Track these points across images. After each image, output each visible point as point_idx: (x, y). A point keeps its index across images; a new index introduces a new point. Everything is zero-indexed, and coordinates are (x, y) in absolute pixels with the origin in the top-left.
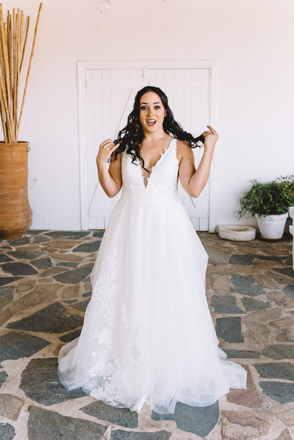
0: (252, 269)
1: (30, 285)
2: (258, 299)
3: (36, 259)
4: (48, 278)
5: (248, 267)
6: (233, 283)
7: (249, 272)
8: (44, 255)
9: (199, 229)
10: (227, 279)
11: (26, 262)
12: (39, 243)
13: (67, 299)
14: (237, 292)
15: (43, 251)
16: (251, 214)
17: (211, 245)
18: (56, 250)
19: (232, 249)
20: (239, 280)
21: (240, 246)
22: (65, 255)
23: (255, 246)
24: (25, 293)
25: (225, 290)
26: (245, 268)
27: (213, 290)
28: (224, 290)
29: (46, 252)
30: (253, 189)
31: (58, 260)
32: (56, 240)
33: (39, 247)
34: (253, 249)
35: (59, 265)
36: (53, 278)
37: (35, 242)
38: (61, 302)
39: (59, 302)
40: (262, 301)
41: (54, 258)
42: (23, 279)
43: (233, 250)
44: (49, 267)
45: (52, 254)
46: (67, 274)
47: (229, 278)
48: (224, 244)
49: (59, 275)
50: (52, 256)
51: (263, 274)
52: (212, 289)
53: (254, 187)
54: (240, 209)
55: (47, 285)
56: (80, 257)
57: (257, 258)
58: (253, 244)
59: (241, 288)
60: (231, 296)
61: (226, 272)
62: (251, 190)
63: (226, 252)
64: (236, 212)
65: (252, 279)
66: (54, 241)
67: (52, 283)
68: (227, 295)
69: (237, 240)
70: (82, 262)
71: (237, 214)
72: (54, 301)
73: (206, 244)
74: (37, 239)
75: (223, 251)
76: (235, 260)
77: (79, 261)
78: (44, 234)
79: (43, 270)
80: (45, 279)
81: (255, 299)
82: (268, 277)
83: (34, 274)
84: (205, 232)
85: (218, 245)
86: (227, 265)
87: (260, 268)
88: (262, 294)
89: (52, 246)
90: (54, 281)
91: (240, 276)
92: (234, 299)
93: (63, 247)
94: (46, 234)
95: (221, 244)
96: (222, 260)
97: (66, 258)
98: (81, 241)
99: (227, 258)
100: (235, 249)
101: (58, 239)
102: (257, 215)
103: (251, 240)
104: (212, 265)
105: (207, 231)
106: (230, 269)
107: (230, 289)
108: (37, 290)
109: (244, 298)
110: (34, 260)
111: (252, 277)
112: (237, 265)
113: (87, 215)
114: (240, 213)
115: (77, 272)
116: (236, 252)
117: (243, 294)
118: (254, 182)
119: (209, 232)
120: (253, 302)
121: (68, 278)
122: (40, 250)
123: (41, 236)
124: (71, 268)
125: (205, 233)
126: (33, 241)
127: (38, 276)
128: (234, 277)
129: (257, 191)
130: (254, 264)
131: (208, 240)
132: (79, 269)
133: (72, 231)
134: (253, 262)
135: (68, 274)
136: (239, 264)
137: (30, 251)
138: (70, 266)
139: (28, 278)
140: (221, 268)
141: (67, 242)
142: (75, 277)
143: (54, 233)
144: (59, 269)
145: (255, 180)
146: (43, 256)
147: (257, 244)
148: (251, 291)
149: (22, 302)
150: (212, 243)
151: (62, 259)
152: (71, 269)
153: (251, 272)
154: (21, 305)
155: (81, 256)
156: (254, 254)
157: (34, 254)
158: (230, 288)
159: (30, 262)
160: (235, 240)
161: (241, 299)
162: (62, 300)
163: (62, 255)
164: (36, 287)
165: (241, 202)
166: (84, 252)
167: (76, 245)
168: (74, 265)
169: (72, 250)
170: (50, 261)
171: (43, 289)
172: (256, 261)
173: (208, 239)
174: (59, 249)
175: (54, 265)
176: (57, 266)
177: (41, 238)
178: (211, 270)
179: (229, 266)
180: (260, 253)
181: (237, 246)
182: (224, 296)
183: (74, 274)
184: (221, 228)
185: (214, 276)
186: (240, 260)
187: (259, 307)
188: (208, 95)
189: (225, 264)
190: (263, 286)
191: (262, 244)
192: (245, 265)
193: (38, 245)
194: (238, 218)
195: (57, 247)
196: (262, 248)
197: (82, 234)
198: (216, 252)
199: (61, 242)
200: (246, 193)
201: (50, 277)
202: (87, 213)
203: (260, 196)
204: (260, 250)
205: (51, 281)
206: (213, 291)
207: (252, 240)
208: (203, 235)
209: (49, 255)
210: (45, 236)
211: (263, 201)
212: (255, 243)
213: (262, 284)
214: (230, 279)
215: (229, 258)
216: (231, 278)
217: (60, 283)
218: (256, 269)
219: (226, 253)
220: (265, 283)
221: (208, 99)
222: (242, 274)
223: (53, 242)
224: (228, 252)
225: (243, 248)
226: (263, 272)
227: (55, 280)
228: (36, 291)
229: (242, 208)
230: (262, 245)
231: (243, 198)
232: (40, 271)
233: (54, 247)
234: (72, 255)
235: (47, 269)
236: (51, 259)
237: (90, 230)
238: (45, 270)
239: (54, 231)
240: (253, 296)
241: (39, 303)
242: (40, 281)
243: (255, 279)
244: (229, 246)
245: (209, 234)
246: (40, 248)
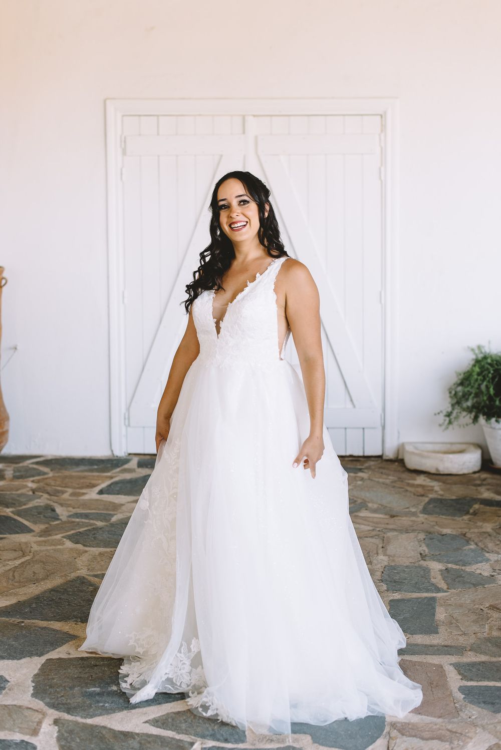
0: (467, 522)
1: (21, 550)
2: (473, 570)
3: (24, 507)
4: (55, 539)
5: (461, 519)
6: (428, 546)
7: (461, 528)
8: (39, 500)
9: (364, 452)
10: (415, 539)
11: (5, 512)
12: (26, 480)
13: (99, 573)
14: (434, 560)
15: (37, 493)
16: (470, 417)
17: (388, 481)
18: (63, 492)
19: (429, 488)
20: (439, 541)
21: (448, 484)
22: (83, 500)
23: (478, 482)
24: (13, 563)
25: (411, 557)
26: (453, 520)
27: (387, 557)
28: (409, 556)
29: (42, 496)
30: (474, 366)
31: (71, 509)
32: (60, 474)
33: (26, 486)
34: (475, 488)
35: (73, 518)
36: (65, 540)
37: (16, 478)
38: (87, 577)
39: (83, 577)
40: (480, 574)
41: (62, 505)
42: (4, 540)
43: (431, 490)
44: (53, 521)
45: (56, 498)
46: (93, 532)
47: (419, 538)
48: (415, 480)
49: (76, 534)
50: (56, 502)
51: (489, 530)
52: (385, 555)
53: (477, 361)
54: (448, 407)
55: (55, 550)
56: (114, 503)
57: (481, 503)
58: (474, 480)
59: (443, 553)
60: (420, 567)
61: (415, 528)
62: (470, 366)
63: (419, 494)
64: (439, 413)
65: (466, 538)
66: (57, 475)
67: (65, 546)
68: (413, 564)
69: (442, 473)
70: (121, 513)
71: (441, 418)
72: (73, 575)
73: (377, 480)
74: (20, 471)
75: (411, 492)
76: (435, 507)
77: (114, 510)
78: (33, 463)
79: (43, 527)
80: (48, 540)
81: (467, 570)
82: (498, 535)
83: (26, 533)
84: (377, 459)
85: (402, 481)
86: (418, 517)
87: (484, 520)
88: (481, 562)
89: (53, 484)
90: (69, 544)
91: (443, 533)
92: (427, 570)
93: (77, 486)
94: (37, 463)
95: (409, 480)
96: (408, 508)
97: (85, 505)
98: (114, 475)
99: (418, 504)
100: (437, 488)
101: (63, 471)
102: (482, 420)
103: (471, 471)
104: (387, 517)
105: (380, 457)
106: (423, 523)
107: (419, 555)
108: (37, 557)
109: (446, 569)
110: (20, 508)
111: (466, 535)
112: (437, 516)
113: (125, 422)
114: (449, 415)
115: (113, 529)
116: (439, 494)
117: (446, 562)
118: (477, 351)
119: (384, 458)
120: (463, 576)
121: (95, 538)
122: (28, 491)
123: (27, 466)
124: (99, 522)
125: (376, 461)
126: (11, 476)
127: (34, 536)
128: (430, 535)
129: (482, 367)
130: (471, 514)
131: (382, 473)
132: (117, 524)
133: (91, 457)
134: (471, 511)
135: (96, 532)
136: (442, 515)
137: (8, 493)
138: (97, 519)
139: (14, 539)
140: (405, 521)
141: (84, 477)
142: (108, 538)
143: (53, 462)
144: (76, 524)
145: (479, 347)
146: (37, 502)
147: (485, 480)
148: (461, 558)
149: (11, 577)
150: (390, 477)
151: (78, 508)
152: (100, 524)
153: (464, 528)
154: (10, 582)
155: (116, 502)
156: (475, 497)
157: (18, 498)
158: (421, 554)
159: (12, 512)
160: (438, 473)
161: (441, 571)
162: (88, 574)
163: (77, 500)
164: (34, 554)
165: (450, 393)
166: (121, 494)
167: (103, 482)
168: (106, 518)
169: (97, 491)
170: (53, 510)
171: (48, 556)
172: (477, 510)
173: (381, 470)
174: (70, 491)
175: (64, 518)
176: (70, 519)
177: (27, 469)
178: (384, 524)
179: (422, 517)
180: (487, 495)
181: (440, 484)
182: (407, 567)
183: (107, 533)
184: (409, 448)
185: (390, 534)
186: (445, 508)
187: (474, 583)
188: (380, 169)
189: (414, 514)
190: (487, 550)
191: (494, 479)
192: (454, 515)
193: (25, 483)
194: (443, 427)
195: (64, 485)
196: (492, 486)
197: (113, 463)
198: (396, 493)
199: (71, 477)
200: (460, 375)
201: (59, 537)
202: (125, 419)
203: (488, 379)
204: (488, 490)
205: (63, 544)
206: (385, 558)
207: (475, 473)
208: (372, 463)
209: (48, 499)
210: (35, 466)
211: (494, 389)
212: (479, 478)
213: (485, 547)
214: (422, 539)
215: (423, 504)
216: (424, 537)
217: (80, 546)
218: (476, 523)
219: (418, 496)
220: (491, 545)
221: (380, 178)
222: (446, 531)
223: (53, 476)
224: (423, 493)
225: (454, 486)
226: (488, 527)
227: (70, 542)
228: (35, 559)
229: (453, 405)
230: (494, 481)
231: (454, 384)
232: (38, 528)
233: (57, 486)
234: (97, 500)
235: (51, 525)
236: (55, 508)
237: (130, 454)
238: (47, 526)
239: (53, 458)
240: (465, 566)
241: (43, 579)
242: (39, 543)
243: (472, 539)
244: (424, 483)
245: (384, 463)
246: (28, 489)
